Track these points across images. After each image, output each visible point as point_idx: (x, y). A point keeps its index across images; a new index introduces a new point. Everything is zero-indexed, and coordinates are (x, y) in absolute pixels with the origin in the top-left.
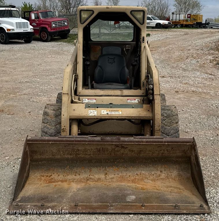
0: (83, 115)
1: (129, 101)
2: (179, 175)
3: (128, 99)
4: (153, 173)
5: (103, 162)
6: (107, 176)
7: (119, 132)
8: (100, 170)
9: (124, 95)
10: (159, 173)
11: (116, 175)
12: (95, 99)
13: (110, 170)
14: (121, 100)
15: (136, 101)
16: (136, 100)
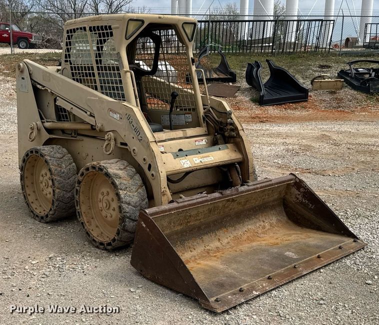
0: (178, 169)
1: (197, 143)
2: (279, 221)
3: (196, 141)
4: (258, 225)
5: (211, 226)
6: (221, 241)
7: (197, 185)
8: (211, 236)
9: (188, 136)
10: (262, 223)
11: (229, 239)
12: (163, 146)
13: (221, 233)
14: (189, 143)
15: (203, 142)
16: (204, 140)
